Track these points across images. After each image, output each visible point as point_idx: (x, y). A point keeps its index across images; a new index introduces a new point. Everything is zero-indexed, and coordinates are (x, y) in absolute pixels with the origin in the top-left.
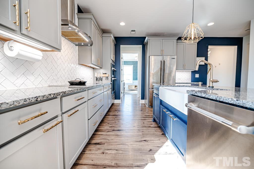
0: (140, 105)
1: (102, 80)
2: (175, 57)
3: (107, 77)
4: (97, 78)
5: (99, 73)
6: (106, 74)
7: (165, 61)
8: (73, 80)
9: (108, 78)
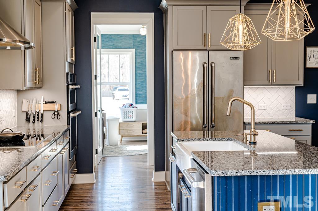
0: (153, 187)
1: (42, 120)
3: (58, 111)
4: (27, 114)
5: (34, 101)
6: (53, 102)
7: (213, 65)
9: (58, 114)
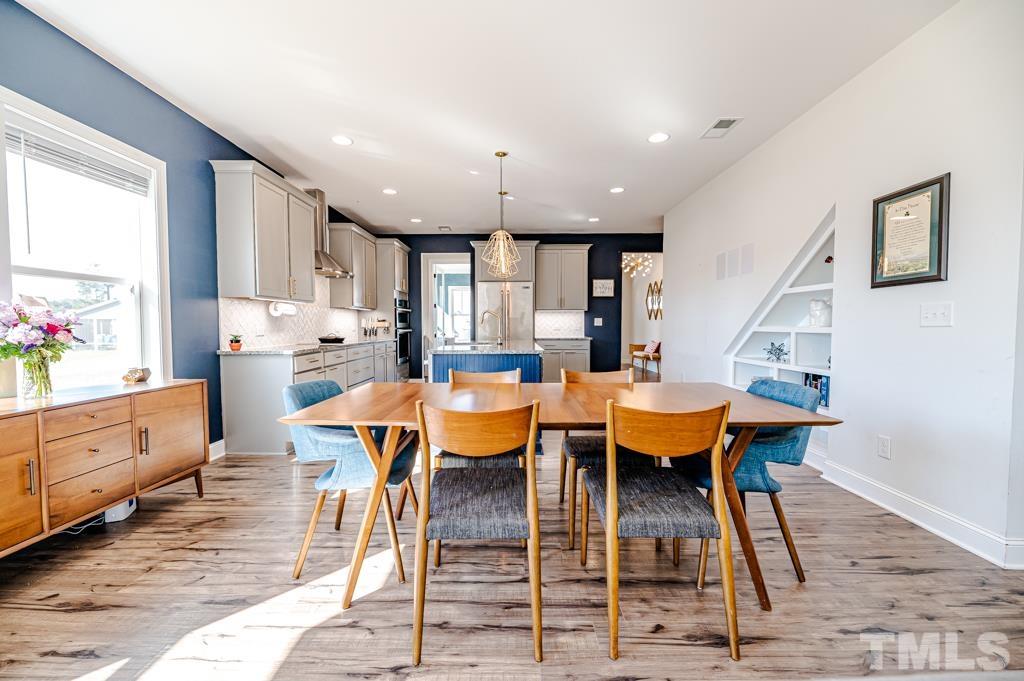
1: (376, 334)
2: (531, 285)
3: (388, 328)
4: (365, 330)
5: (370, 320)
6: (384, 320)
8: (324, 335)
